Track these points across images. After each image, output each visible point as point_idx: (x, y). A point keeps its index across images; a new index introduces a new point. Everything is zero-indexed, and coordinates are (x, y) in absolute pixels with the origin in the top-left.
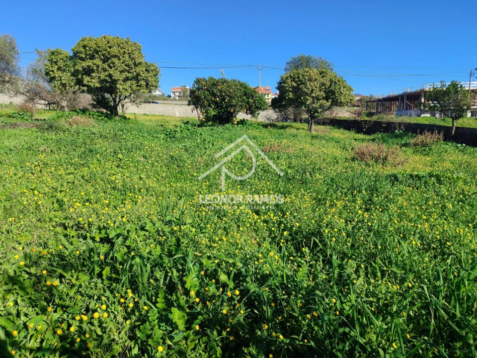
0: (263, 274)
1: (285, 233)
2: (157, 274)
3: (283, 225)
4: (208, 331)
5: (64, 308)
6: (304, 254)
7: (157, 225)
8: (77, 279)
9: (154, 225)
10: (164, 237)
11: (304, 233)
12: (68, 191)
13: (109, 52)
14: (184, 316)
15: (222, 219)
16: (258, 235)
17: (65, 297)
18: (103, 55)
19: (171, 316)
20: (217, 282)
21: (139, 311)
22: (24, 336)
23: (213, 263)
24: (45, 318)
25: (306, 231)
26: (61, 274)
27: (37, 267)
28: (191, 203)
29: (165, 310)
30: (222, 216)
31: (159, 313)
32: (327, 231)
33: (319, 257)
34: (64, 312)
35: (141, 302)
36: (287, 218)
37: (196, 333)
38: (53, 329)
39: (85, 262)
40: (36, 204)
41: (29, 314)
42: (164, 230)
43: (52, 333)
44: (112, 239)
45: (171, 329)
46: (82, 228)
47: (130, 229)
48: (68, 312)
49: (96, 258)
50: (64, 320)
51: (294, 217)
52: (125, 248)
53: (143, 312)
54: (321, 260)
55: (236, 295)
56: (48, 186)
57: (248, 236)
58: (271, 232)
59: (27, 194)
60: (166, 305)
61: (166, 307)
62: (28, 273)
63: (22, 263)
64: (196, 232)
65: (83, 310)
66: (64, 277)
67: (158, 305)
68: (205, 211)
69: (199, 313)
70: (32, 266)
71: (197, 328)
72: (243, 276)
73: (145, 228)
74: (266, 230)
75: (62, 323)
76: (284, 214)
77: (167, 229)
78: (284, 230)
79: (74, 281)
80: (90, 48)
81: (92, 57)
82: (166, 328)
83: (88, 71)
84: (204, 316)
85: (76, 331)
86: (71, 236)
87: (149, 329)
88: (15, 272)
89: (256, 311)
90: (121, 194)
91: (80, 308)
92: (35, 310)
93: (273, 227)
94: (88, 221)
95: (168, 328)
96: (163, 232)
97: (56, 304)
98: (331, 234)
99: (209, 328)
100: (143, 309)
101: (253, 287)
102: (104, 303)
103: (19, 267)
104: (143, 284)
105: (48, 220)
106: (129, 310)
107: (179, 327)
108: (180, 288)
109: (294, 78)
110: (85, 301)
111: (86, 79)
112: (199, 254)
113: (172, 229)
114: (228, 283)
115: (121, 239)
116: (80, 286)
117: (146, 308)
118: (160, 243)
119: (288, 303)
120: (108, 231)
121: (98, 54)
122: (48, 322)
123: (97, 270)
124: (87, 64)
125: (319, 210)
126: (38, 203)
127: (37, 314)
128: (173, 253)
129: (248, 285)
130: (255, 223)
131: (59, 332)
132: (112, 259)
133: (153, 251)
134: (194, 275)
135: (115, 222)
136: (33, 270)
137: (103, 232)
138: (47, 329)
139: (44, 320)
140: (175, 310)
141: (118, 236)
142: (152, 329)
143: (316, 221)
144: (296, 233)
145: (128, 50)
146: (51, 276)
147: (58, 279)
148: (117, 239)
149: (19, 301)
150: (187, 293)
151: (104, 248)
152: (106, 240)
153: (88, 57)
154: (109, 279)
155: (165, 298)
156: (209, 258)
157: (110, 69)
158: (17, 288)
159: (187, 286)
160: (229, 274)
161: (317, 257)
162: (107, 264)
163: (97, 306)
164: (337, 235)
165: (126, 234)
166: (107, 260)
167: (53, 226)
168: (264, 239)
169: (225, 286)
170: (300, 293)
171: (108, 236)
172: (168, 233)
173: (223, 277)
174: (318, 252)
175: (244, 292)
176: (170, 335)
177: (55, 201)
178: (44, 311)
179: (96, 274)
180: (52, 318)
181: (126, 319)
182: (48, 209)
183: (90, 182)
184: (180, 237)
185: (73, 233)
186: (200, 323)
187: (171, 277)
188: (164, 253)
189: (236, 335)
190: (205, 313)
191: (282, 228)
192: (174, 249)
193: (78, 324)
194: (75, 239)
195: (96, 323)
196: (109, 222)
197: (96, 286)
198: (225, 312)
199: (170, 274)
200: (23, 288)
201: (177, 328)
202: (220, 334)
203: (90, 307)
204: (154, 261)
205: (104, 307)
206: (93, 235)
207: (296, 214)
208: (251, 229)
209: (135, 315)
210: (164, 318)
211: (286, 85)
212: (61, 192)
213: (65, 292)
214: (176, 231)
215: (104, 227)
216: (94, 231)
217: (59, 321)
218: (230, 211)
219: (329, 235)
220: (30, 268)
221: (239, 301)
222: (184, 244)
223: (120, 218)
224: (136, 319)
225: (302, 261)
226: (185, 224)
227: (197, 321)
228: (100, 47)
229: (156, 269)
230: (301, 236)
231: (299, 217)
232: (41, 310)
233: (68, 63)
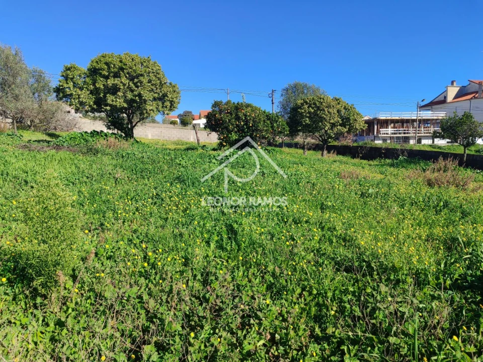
13: (134, 70)
18: (128, 73)
80: (114, 65)
81: (116, 75)
83: (114, 90)
111: (110, 99)
121: (123, 72)
124: (112, 82)
145: (153, 70)
153: (112, 75)
157: (136, 89)
211: (303, 111)
228: (127, 64)
233: (87, 80)
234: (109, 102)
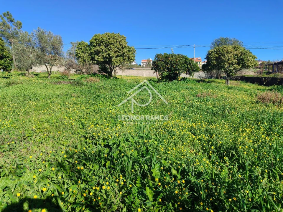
0: (199, 171)
1: (213, 147)
2: (136, 167)
3: (211, 142)
4: (166, 203)
5: (87, 182)
6: (225, 161)
7: (135, 139)
8: (93, 167)
9: (134, 138)
10: (139, 146)
11: (225, 148)
12: (87, 118)
13: (108, 42)
14: (152, 193)
15: (173, 137)
16: (195, 148)
17: (87, 176)
18: (105, 43)
19: (144, 192)
20: (171, 174)
21: (127, 187)
22: (66, 195)
23: (168, 163)
24: (77, 186)
25: (226, 147)
26: (84, 163)
27: (73, 159)
28: (154, 127)
29: (141, 188)
30: (172, 135)
31: (138, 189)
32: (240, 147)
33: (235, 164)
34: (86, 184)
35: (128, 182)
36: (214, 138)
37: (159, 203)
38: (81, 193)
39: (96, 158)
40: (71, 124)
41: (69, 183)
42: (139, 142)
43: (80, 195)
44: (111, 145)
45: (145, 200)
46: (95, 139)
47: (120, 140)
48: (88, 184)
49: (102, 156)
50: (86, 188)
51: (218, 138)
52: (118, 151)
53: (129, 188)
54: (236, 166)
55: (183, 183)
56: (76, 115)
57: (189, 148)
58: (203, 146)
59: (66, 119)
60: (141, 185)
61: (141, 186)
62: (68, 161)
63: (65, 156)
64: (157, 143)
65: (96, 184)
66: (86, 165)
67: (137, 185)
68: (162, 132)
69: (161, 192)
70: (70, 158)
71: (160, 200)
72: (186, 172)
73: (129, 140)
74: (200, 145)
75: (85, 190)
76: (211, 136)
77: (141, 141)
78: (211, 145)
79: (91, 168)
80: (98, 40)
81: (100, 45)
82: (142, 198)
83: (97, 53)
84: (164, 193)
85: (93, 195)
86: (89, 143)
87: (133, 198)
88: (62, 160)
89: (195, 194)
90: (115, 120)
91: (94, 183)
92: (72, 182)
93: (205, 143)
94: (98, 135)
95: (143, 198)
96: (139, 143)
97: (82, 180)
98: (243, 149)
99: (166, 201)
100: (129, 186)
101: (193, 179)
102: (107, 181)
103: (64, 158)
104: (128, 172)
105: (77, 134)
106: (121, 186)
107: (150, 199)
108: (149, 176)
109: (217, 52)
110: (97, 179)
111: (96, 57)
112: (159, 157)
113: (144, 142)
114: (177, 175)
115: (115, 146)
116: (94, 171)
117: (131, 186)
118: (137, 149)
119: (216, 190)
120: (108, 141)
121: (102, 43)
122: (79, 189)
123: (103, 162)
124: (97, 49)
125: (235, 134)
126: (72, 124)
127: (73, 184)
128: (145, 155)
129: (190, 178)
130: (193, 140)
131: (85, 195)
132: (111, 157)
133: (133, 153)
134: (157, 169)
135: (112, 136)
136: (71, 160)
137: (106, 141)
138: (78, 193)
139: (77, 187)
140: (147, 189)
141: (114, 144)
142: (134, 198)
143: (233, 141)
144: (220, 148)
145: (119, 40)
146: (79, 164)
147: (83, 166)
148: (113, 146)
149: (64, 176)
150: (153, 179)
151: (106, 150)
152: (107, 146)
153: (97, 45)
154: (109, 168)
155: (141, 181)
156: (166, 160)
157: (109, 51)
158: (63, 169)
159: (153, 175)
160: (177, 170)
161: (234, 163)
162: (109, 160)
163: (104, 182)
164: (248, 150)
165: (118, 143)
166: (108, 157)
167: (79, 137)
168: (199, 151)
169: (175, 177)
170: (224, 185)
171: (109, 143)
172: (141, 144)
173: (174, 172)
174: (234, 160)
175: (188, 182)
176: (144, 203)
177: (80, 123)
178: (76, 183)
179: (102, 165)
180: (81, 187)
181: (119, 191)
182: (77, 128)
183: (98, 114)
184: (148, 146)
185: (90, 141)
186: (161, 197)
187: (144, 169)
188: (139, 155)
189: (183, 207)
190: (165, 191)
191: (210, 144)
192: (145, 153)
193: (94, 191)
194: (91, 144)
195: (103, 191)
196: (109, 136)
197: (102, 171)
198: (176, 192)
199: (143, 168)
200: (65, 170)
201: (148, 199)
202: (173, 205)
203: (100, 183)
204: (134, 159)
205: (107, 183)
206: (100, 143)
207: (219, 136)
208: (190, 144)
209: (124, 189)
210: (141, 193)
211: (211, 56)
212: (83, 118)
213: (87, 174)
214: (146, 143)
215: (106, 139)
216: (101, 141)
217: (84, 189)
218: (177, 132)
219: (242, 150)
220: (69, 159)
221: (185, 187)
222: (151, 151)
223: (115, 134)
224: (125, 191)
225: (224, 165)
226: (151, 139)
227: (160, 196)
228: (104, 39)
229: (135, 164)
230: (223, 149)
231: (221, 137)
232: (75, 182)
233: (87, 48)
234: (96, 59)
